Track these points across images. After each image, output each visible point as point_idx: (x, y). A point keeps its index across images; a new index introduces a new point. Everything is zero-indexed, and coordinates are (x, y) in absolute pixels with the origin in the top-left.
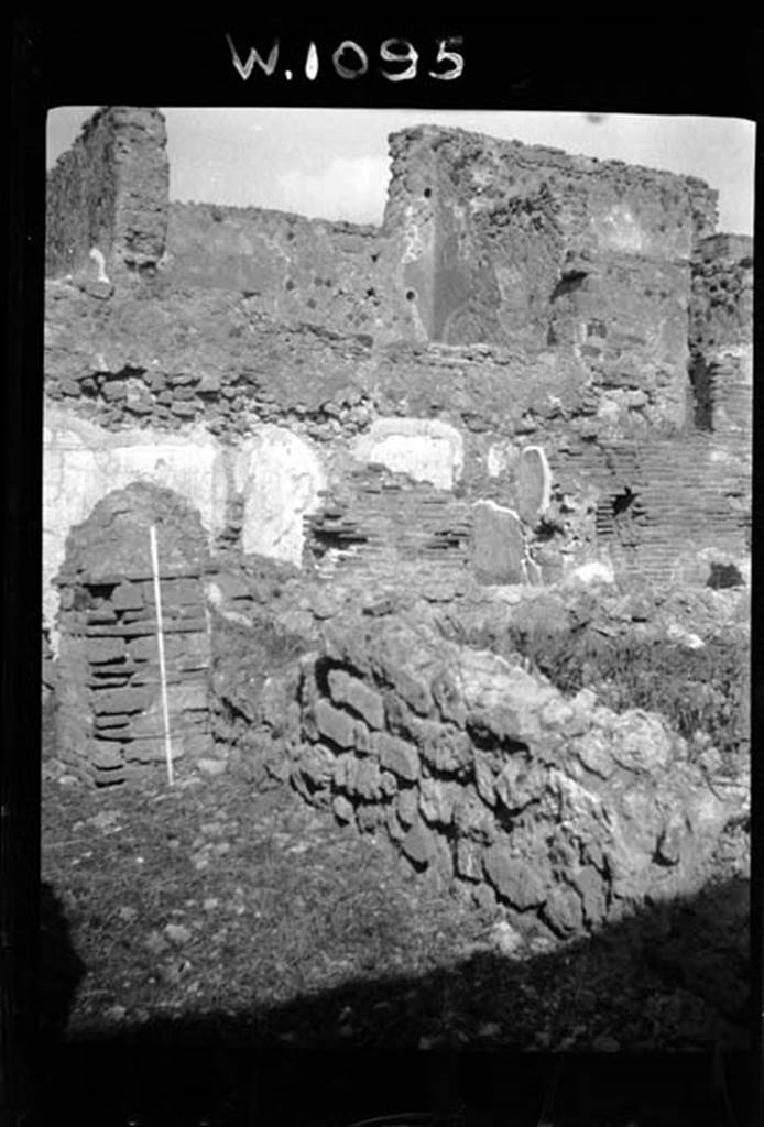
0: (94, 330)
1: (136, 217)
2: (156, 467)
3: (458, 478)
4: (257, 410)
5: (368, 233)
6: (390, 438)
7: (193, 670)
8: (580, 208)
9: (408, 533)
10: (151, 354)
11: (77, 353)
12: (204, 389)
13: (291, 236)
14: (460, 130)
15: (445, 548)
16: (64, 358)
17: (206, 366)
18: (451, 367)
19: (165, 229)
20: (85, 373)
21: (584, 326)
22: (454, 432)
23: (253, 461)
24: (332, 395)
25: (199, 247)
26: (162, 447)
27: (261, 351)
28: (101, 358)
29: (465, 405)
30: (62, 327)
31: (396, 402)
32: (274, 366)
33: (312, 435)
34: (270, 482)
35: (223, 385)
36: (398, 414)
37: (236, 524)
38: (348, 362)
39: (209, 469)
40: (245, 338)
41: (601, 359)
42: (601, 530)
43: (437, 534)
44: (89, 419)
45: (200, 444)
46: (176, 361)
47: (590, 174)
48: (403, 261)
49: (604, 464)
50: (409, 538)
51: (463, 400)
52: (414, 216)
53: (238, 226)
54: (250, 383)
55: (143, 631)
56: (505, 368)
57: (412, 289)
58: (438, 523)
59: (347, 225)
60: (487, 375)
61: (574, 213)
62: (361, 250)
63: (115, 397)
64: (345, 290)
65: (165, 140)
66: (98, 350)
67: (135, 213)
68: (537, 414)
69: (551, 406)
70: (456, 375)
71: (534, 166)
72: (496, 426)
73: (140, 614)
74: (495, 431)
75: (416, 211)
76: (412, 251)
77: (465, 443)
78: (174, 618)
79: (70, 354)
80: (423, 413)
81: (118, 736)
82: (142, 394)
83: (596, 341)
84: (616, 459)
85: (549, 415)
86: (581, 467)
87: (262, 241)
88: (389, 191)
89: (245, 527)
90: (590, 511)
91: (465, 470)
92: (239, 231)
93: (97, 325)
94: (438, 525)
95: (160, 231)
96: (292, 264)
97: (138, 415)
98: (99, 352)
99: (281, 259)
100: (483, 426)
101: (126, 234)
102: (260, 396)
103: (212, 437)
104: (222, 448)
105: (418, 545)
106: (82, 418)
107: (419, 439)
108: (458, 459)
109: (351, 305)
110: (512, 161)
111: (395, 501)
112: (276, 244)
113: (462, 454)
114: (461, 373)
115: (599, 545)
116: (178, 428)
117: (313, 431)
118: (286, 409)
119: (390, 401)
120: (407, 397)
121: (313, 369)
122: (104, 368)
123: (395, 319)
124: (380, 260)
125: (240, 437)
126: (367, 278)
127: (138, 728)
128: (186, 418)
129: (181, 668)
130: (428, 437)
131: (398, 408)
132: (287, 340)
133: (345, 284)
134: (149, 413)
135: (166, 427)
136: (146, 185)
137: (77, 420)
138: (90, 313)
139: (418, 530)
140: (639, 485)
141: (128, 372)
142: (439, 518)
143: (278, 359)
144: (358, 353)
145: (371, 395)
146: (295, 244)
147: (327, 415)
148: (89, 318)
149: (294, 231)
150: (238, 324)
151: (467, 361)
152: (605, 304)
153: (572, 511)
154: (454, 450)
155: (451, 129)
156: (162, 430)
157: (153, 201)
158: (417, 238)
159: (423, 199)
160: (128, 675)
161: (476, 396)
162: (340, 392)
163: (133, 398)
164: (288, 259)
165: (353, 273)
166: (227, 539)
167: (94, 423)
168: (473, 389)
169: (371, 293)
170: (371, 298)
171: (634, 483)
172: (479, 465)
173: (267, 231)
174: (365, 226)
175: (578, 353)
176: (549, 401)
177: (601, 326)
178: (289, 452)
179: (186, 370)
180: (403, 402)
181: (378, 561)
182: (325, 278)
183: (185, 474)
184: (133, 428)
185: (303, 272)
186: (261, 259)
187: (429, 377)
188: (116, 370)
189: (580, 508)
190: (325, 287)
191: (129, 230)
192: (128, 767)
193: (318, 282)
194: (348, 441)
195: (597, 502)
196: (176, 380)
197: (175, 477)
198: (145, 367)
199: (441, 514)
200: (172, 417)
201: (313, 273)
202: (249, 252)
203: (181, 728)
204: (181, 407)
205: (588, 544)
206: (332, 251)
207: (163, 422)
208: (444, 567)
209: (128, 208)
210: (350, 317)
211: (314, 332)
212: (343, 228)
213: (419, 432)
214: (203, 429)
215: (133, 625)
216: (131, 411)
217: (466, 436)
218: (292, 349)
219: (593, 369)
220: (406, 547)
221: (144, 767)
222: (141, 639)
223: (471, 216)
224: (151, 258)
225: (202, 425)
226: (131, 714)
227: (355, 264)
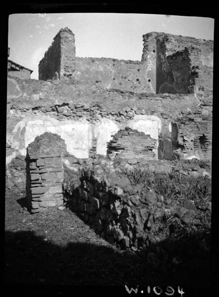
0: (55, 93)
1: (67, 62)
2: (72, 131)
3: (160, 132)
4: (101, 114)
5: (137, 63)
6: (139, 121)
7: (59, 182)
8: (196, 54)
9: (136, 147)
10: (70, 99)
11: (50, 100)
12: (86, 108)
13: (114, 65)
14: (163, 33)
15: (148, 151)
16: (47, 101)
17: (85, 102)
18: (157, 100)
19: (75, 65)
20: (52, 105)
21: (198, 88)
22: (159, 119)
23: (99, 128)
24: (122, 109)
25: (88, 69)
26: (74, 125)
27: (101, 97)
28: (56, 101)
29: (161, 111)
30: (46, 93)
31: (141, 111)
32: (105, 101)
33: (117, 121)
34: (104, 134)
35: (91, 107)
36: (142, 114)
37: (95, 146)
38: (126, 100)
39: (87, 131)
40: (97, 94)
41: (203, 97)
42: (195, 146)
43: (145, 147)
44: (54, 117)
45: (84, 124)
46: (78, 101)
47: (203, 44)
48: (147, 71)
49: (196, 127)
50: (137, 148)
51: (161, 110)
52: (150, 58)
53: (99, 63)
54: (98, 106)
55: (44, 172)
56: (173, 100)
57: (150, 79)
58: (146, 144)
59: (130, 61)
60: (168, 102)
61: (194, 55)
62: (134, 68)
63: (61, 111)
64: (130, 80)
65: (74, 41)
66: (56, 98)
67: (66, 61)
68: (184, 114)
69: (188, 111)
70: (159, 103)
71: (186, 42)
72: (171, 117)
73: (43, 167)
74: (171, 119)
75: (151, 56)
76: (150, 68)
77: (162, 122)
78: (53, 168)
79: (48, 100)
80: (149, 114)
81: (37, 200)
82: (68, 111)
83: (201, 92)
84: (199, 126)
85: (187, 114)
86: (189, 128)
87: (106, 66)
88: (143, 51)
89: (97, 147)
90: (192, 141)
91: (162, 130)
92: (99, 64)
93: (56, 92)
94: (146, 145)
95: (73, 65)
96: (114, 73)
97: (67, 116)
98: (56, 99)
99: (111, 72)
100: (167, 117)
101: (64, 67)
102: (101, 110)
103: (88, 122)
104: (90, 125)
105: (140, 150)
106: (52, 117)
107: (149, 121)
108: (160, 126)
109: (132, 83)
110: (179, 41)
111: (132, 138)
112: (110, 67)
113: (161, 125)
114: (160, 102)
115: (195, 151)
116: (78, 119)
117: (116, 119)
118: (108, 113)
119: (139, 110)
120: (144, 109)
121: (116, 102)
122: (58, 104)
123: (145, 87)
124: (140, 71)
125: (96, 122)
126: (136, 76)
127: (43, 198)
128: (80, 117)
129: (55, 182)
130: (151, 121)
131: (142, 112)
132: (109, 94)
133: (130, 78)
134: (70, 116)
135: (75, 119)
136: (69, 53)
137: (50, 118)
138: (53, 89)
139: (139, 146)
140: (207, 133)
141: (64, 104)
142: (146, 142)
143: (106, 99)
144: (129, 97)
145: (133, 108)
146: (115, 67)
147: (120, 115)
148: (53, 90)
149: (115, 63)
150: (95, 90)
151: (162, 98)
152: (204, 81)
153: (186, 141)
154: (158, 124)
155: (161, 33)
156: (74, 120)
157: (71, 58)
158: (151, 64)
159: (153, 53)
160: (41, 184)
161: (165, 108)
162: (125, 108)
163: (65, 112)
164: (113, 71)
165: (132, 75)
166: (92, 150)
167: (55, 119)
168: (164, 107)
169: (138, 80)
170: (138, 82)
171: (205, 133)
172: (166, 129)
173: (107, 64)
174: (136, 61)
175: (196, 96)
176: (187, 110)
177: (202, 88)
178: (109, 125)
179: (80, 103)
180: (143, 110)
181: (128, 155)
182: (124, 76)
183: (80, 132)
184: (66, 120)
185: (118, 75)
186: (106, 72)
187: (151, 103)
188: (61, 104)
189: (189, 140)
190: (124, 79)
191: (65, 66)
192: (41, 208)
193: (122, 77)
194: (127, 122)
195: (194, 138)
196: (77, 106)
197: (77, 133)
198: (69, 103)
199: (146, 141)
200: (76, 116)
201: (121, 75)
202: (102, 70)
203: (55, 198)
204: (79, 114)
205: (191, 151)
206: (126, 69)
207: (74, 118)
208: (147, 156)
209: (64, 60)
210: (132, 87)
211: (117, 91)
212: (129, 62)
213: (148, 119)
214: (85, 119)
215: (41, 170)
216: (65, 115)
217: (162, 120)
218: (110, 96)
219: (200, 100)
220: (136, 151)
221: (44, 208)
222: (44, 174)
223: (166, 57)
224: (71, 73)
225: (85, 118)
226: (41, 194)
227: (133, 72)
